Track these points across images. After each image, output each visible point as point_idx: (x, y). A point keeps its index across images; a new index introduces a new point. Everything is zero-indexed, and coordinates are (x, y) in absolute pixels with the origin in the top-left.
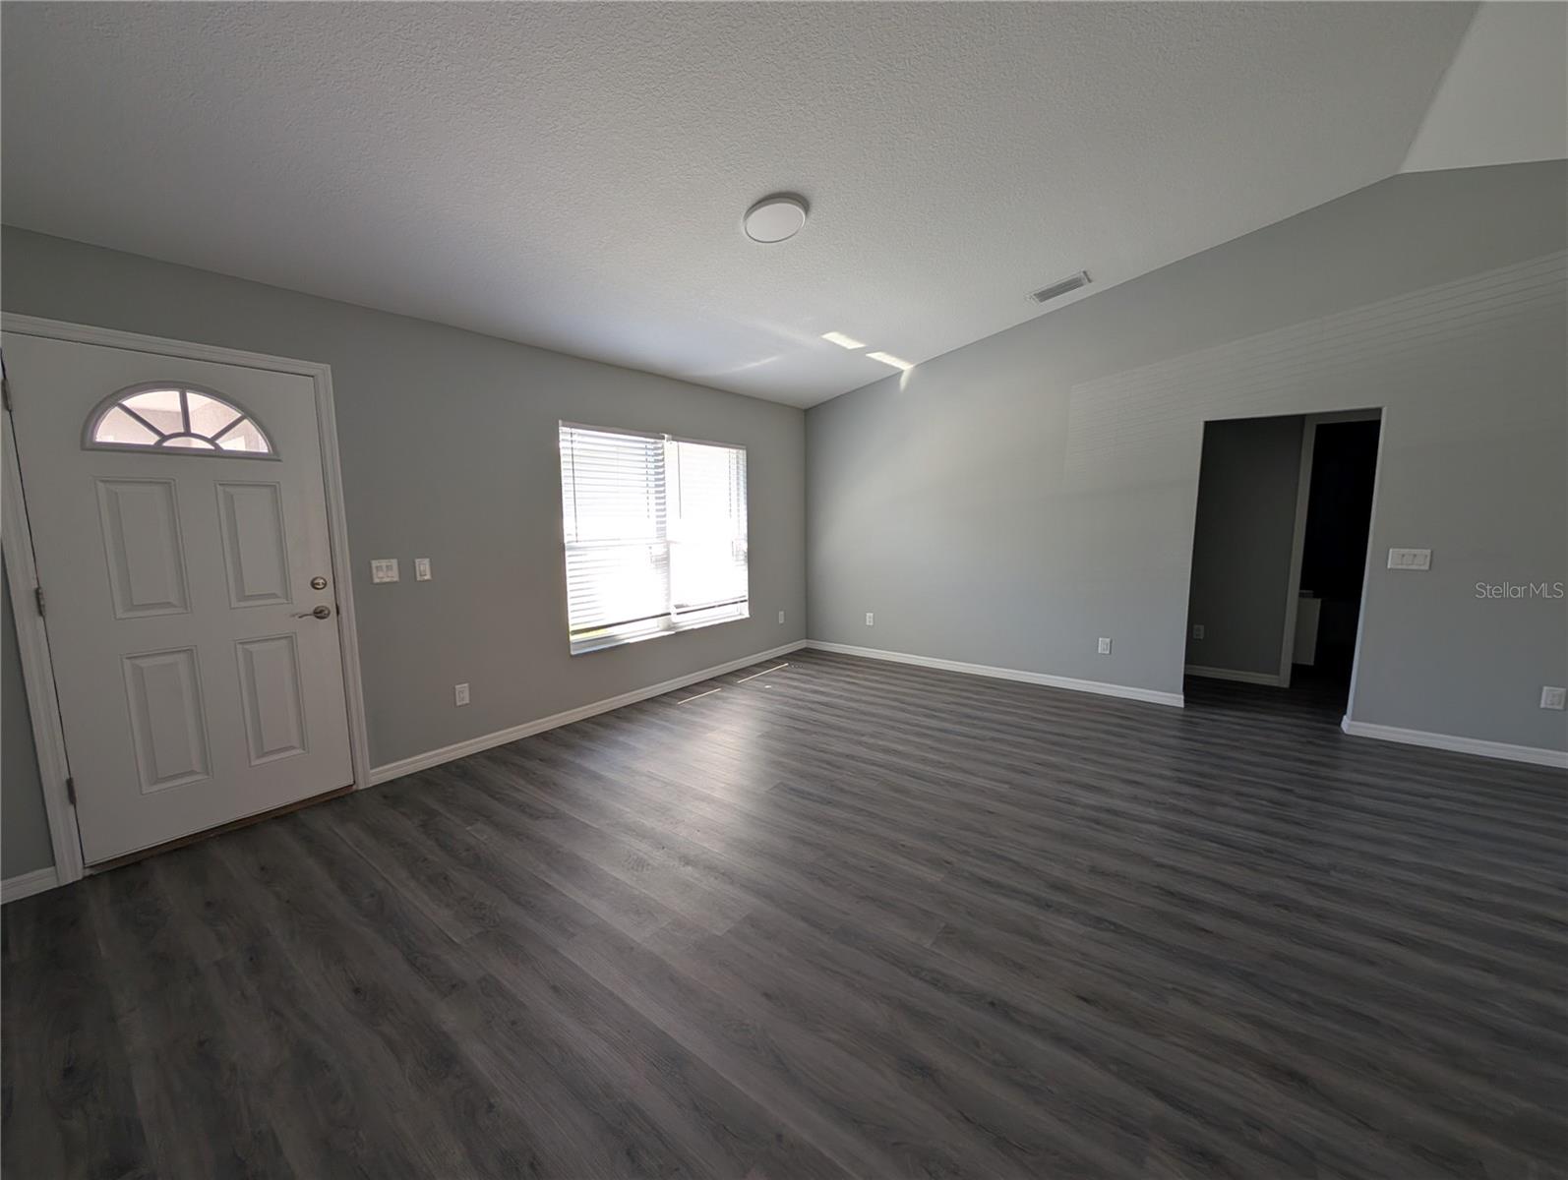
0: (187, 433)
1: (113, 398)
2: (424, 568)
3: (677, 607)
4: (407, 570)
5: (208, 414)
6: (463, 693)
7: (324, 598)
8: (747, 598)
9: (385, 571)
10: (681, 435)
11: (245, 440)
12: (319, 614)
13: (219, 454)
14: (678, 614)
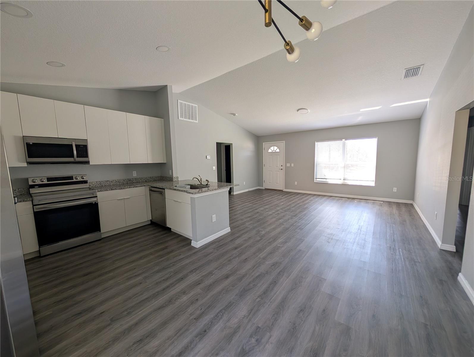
0: (274, 150)
1: (269, 148)
2: (292, 165)
3: (344, 178)
4: (291, 165)
5: (276, 148)
6: (296, 183)
7: (282, 167)
8: (375, 180)
9: (288, 165)
10: (346, 139)
11: (278, 150)
12: (282, 169)
13: (276, 152)
14: (344, 180)
